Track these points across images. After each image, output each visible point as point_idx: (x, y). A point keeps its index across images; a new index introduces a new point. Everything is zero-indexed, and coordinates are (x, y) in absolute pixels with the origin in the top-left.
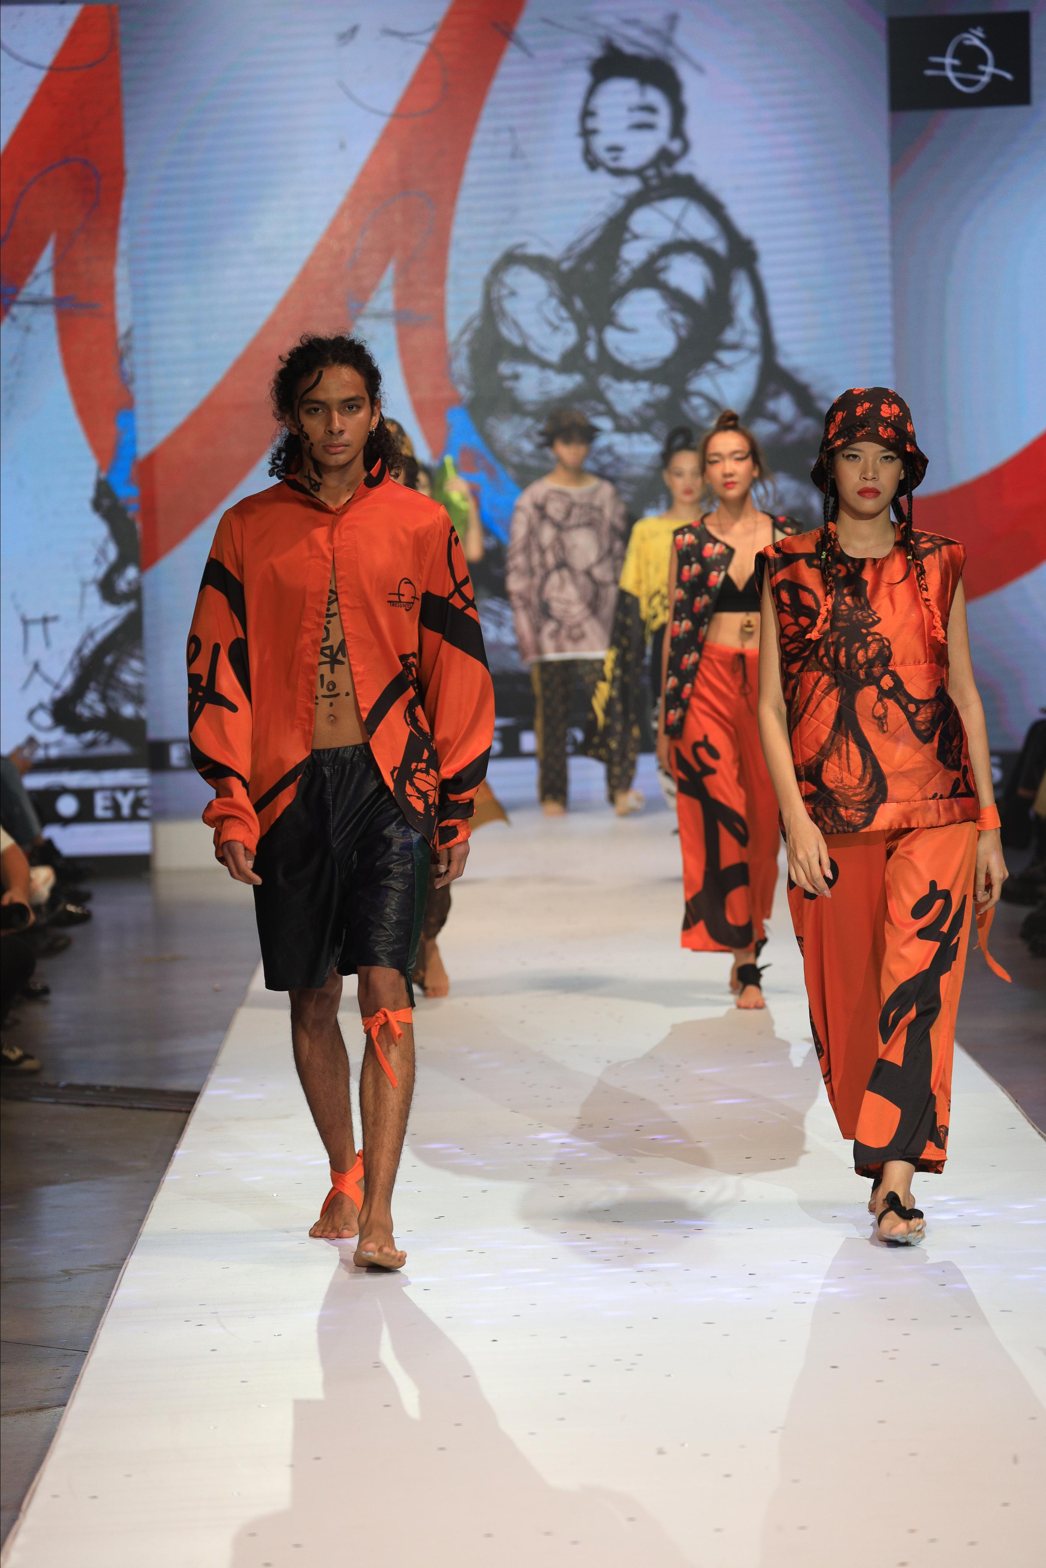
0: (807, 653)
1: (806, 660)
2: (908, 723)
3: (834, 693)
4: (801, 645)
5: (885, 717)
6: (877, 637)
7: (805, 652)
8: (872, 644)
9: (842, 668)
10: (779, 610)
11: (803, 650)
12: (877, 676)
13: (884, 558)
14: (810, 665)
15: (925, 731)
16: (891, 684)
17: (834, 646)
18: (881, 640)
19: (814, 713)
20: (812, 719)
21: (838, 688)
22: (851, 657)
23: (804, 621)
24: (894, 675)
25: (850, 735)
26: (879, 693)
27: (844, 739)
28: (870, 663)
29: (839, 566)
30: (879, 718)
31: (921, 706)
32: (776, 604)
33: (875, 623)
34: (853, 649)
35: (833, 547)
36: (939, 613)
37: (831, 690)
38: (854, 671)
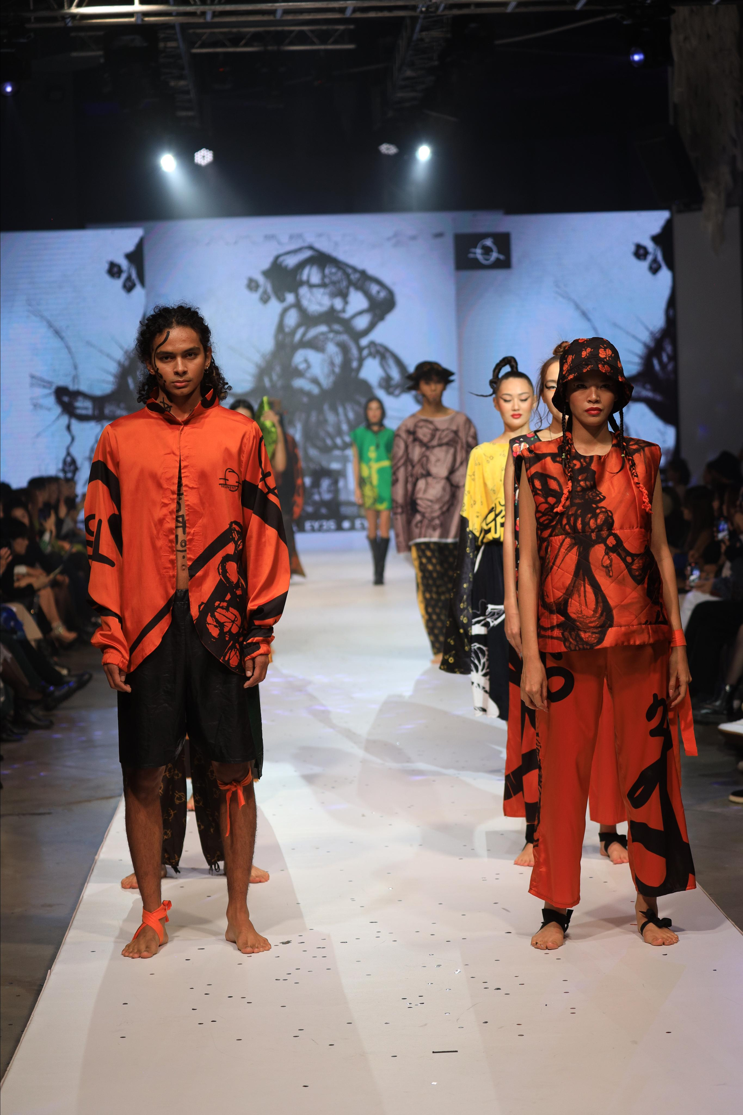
0: (555, 523)
1: (554, 528)
2: (626, 570)
3: (575, 550)
4: (550, 517)
5: (611, 566)
6: (604, 510)
7: (553, 522)
8: (600, 515)
9: (580, 532)
10: (534, 493)
11: (551, 521)
12: (604, 537)
13: (606, 455)
14: (557, 531)
15: (638, 576)
16: (614, 542)
17: (573, 516)
18: (606, 511)
19: (561, 565)
20: (559, 569)
21: (577, 547)
22: (585, 524)
23: (551, 500)
24: (616, 536)
25: (586, 580)
26: (606, 549)
27: (582, 582)
28: (599, 528)
29: (575, 462)
30: (607, 567)
31: (635, 558)
32: (532, 489)
33: (601, 500)
34: (586, 518)
35: (570, 449)
36: (646, 492)
37: (572, 549)
38: (588, 534)
